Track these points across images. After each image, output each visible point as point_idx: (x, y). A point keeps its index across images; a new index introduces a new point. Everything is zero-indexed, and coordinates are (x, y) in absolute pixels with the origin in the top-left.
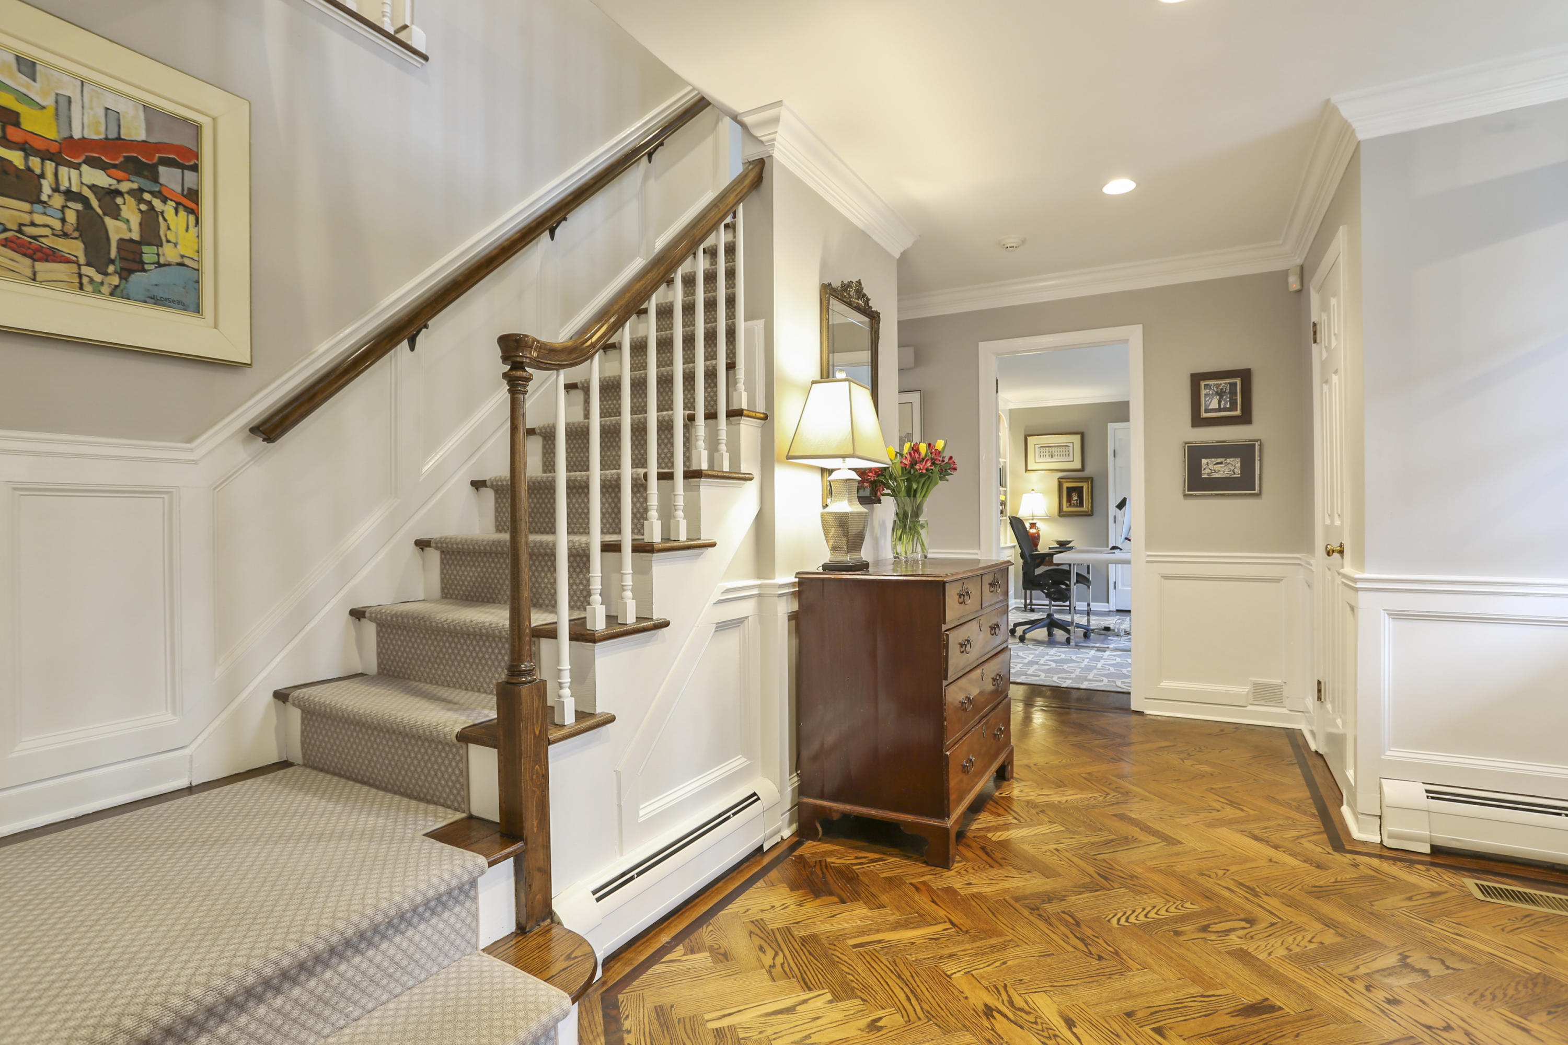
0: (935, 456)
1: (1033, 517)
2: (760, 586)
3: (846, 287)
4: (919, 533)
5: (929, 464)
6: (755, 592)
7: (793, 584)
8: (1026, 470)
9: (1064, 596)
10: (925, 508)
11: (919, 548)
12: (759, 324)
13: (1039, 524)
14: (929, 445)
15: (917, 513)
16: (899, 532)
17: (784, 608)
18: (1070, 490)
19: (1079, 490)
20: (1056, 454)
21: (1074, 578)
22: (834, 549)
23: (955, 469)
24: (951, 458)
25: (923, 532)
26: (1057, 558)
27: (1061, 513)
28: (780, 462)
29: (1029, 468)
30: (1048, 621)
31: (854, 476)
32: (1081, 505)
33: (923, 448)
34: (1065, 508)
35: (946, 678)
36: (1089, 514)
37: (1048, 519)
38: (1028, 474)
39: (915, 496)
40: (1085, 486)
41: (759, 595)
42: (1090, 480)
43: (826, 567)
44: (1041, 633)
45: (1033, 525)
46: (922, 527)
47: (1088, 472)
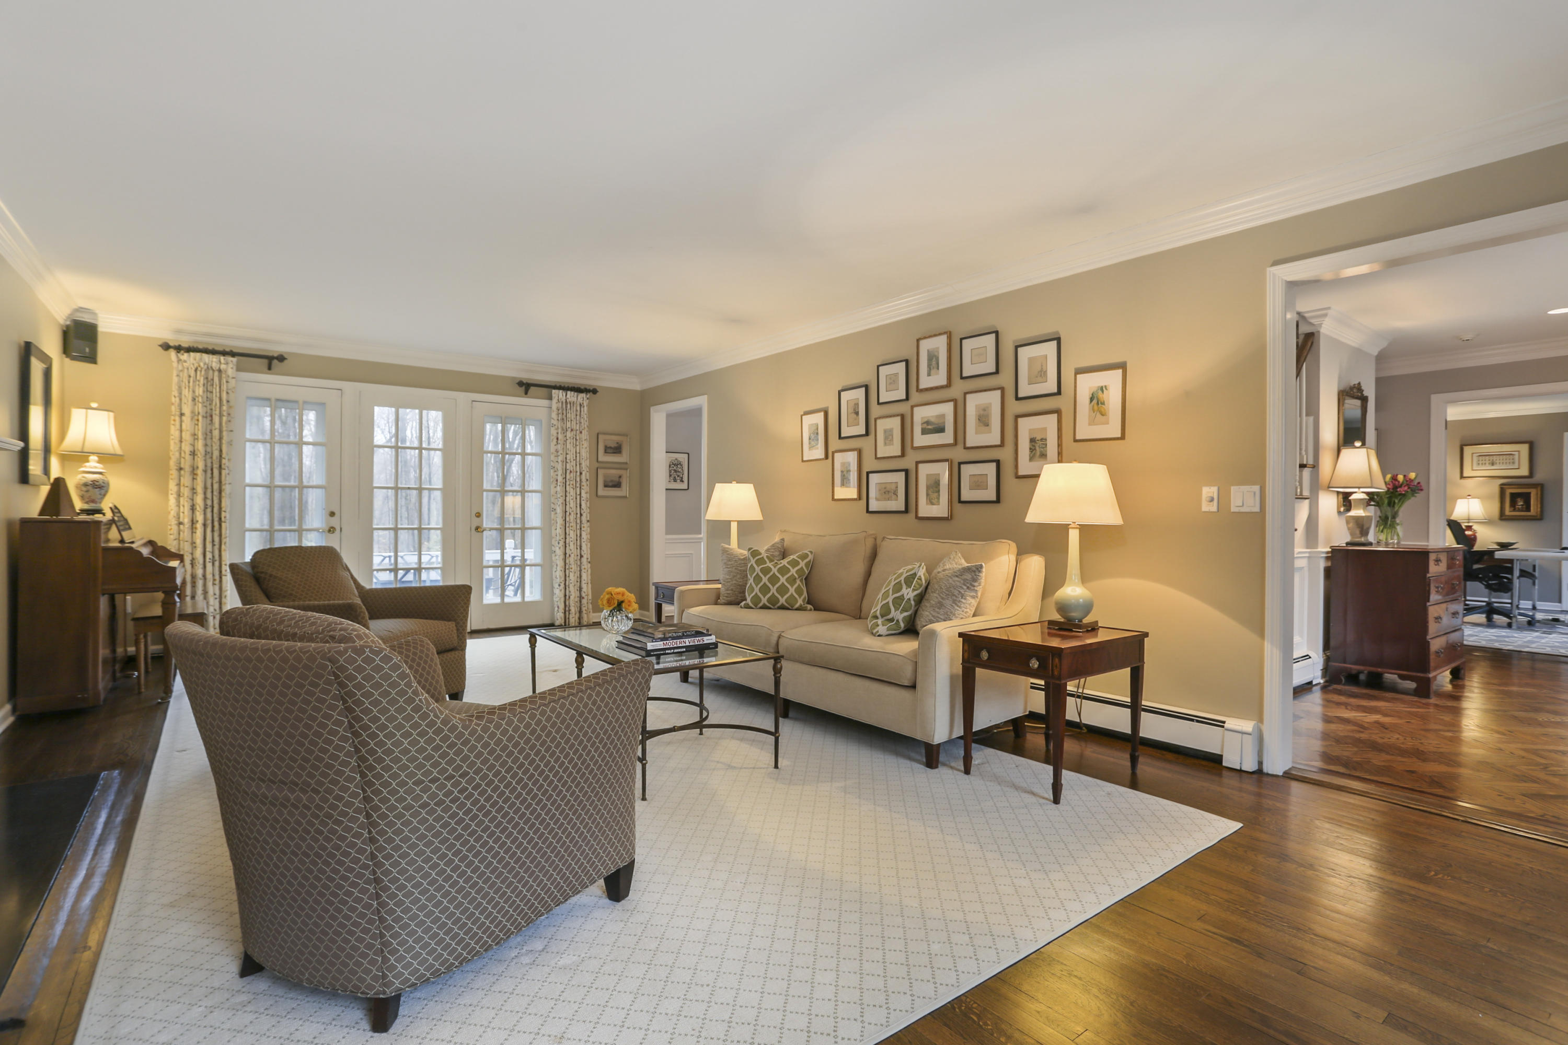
0: (1408, 482)
1: (1469, 520)
2: (1309, 553)
3: (1352, 388)
4: (1395, 528)
5: (1406, 488)
6: (1307, 555)
7: (1328, 553)
8: (1462, 477)
9: (1505, 587)
10: (1401, 514)
11: (1396, 537)
12: (1311, 419)
13: (1475, 527)
14: (1405, 476)
15: (1394, 516)
16: (1382, 528)
17: (1322, 564)
18: (1514, 497)
19: (1526, 497)
20: (1498, 462)
21: (1517, 573)
22: (1352, 534)
23: (1422, 490)
24: (1419, 483)
25: (1398, 528)
26: (1499, 555)
27: (1503, 517)
28: (1323, 489)
29: (1465, 475)
30: (1487, 608)
31: (1365, 496)
32: (1528, 509)
33: (1400, 478)
34: (1508, 511)
35: (1429, 601)
36: (1539, 518)
37: (1488, 522)
38: (1463, 481)
39: (1394, 506)
40: (1533, 493)
41: (1309, 557)
42: (1541, 486)
43: (1348, 544)
44: (1481, 618)
45: (1469, 528)
46: (1398, 524)
47: (1539, 477)
